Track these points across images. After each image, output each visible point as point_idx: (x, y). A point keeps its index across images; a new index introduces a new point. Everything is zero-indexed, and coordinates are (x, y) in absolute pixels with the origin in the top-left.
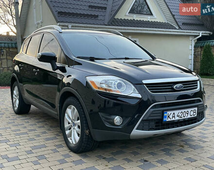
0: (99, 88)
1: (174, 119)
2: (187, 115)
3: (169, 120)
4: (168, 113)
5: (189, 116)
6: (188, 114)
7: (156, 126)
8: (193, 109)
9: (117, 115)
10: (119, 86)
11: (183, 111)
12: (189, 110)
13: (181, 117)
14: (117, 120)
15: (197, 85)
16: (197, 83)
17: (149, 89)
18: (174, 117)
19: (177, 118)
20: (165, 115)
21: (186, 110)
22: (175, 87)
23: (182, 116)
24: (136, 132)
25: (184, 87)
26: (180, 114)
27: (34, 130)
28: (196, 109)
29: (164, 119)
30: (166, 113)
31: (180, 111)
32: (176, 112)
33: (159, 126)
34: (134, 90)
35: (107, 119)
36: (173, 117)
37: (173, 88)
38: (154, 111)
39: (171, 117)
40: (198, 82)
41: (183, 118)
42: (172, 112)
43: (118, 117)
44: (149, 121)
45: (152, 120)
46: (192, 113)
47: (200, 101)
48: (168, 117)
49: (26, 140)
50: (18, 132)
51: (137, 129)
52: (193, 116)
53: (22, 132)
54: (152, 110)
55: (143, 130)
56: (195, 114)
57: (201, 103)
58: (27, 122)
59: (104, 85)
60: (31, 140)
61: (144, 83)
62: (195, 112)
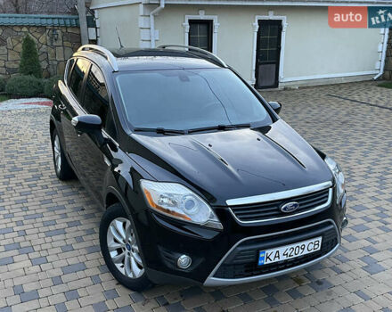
0: (157, 207)
1: (277, 260)
2: (301, 251)
3: (269, 262)
4: (267, 252)
5: (306, 252)
6: (303, 249)
7: (246, 271)
8: (313, 241)
9: (183, 253)
10: (190, 204)
11: (294, 246)
12: (306, 243)
13: (290, 256)
14: (183, 260)
15: (327, 197)
16: (328, 192)
17: (236, 214)
18: (278, 257)
19: (283, 258)
20: (261, 255)
21: (300, 244)
22: (283, 208)
23: (293, 254)
24: (212, 280)
25: (301, 205)
26: (289, 252)
28: (320, 239)
29: (260, 262)
30: (264, 252)
31: (290, 247)
32: (282, 250)
33: (252, 270)
34: (211, 214)
35: (168, 257)
36: (275, 257)
37: (279, 210)
39: (272, 257)
40: (331, 190)
41: (295, 256)
42: (275, 250)
43: (184, 256)
44: (235, 265)
45: (238, 264)
46: (311, 246)
47: (330, 223)
48: (267, 258)
49: (59, 250)
50: (52, 228)
51: (214, 276)
52: (313, 251)
53: (57, 227)
54: (240, 249)
55: (224, 278)
56: (316, 246)
57: (332, 226)
58: (71, 202)
59: (165, 200)
60: (67, 249)
61: (229, 204)
62: (318, 244)
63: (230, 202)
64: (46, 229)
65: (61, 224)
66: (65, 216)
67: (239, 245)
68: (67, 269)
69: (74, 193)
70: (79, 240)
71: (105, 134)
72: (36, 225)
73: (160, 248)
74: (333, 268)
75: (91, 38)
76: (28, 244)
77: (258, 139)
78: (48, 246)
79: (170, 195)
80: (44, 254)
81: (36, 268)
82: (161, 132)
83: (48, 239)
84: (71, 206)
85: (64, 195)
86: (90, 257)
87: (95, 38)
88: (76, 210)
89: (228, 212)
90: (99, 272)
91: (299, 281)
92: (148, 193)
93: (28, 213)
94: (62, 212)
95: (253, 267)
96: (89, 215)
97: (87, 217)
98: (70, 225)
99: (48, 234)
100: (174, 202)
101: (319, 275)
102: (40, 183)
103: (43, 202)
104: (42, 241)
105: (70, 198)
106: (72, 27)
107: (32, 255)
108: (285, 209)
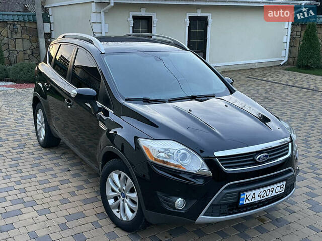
0: (156, 159)
1: (253, 200)
2: (271, 193)
3: (247, 202)
4: (246, 194)
5: (274, 194)
6: (272, 191)
7: (229, 210)
8: (279, 185)
9: (179, 197)
10: (184, 157)
11: (266, 189)
12: (275, 186)
13: (263, 197)
14: (179, 202)
15: (288, 149)
16: (288, 146)
17: (222, 164)
18: (254, 198)
19: (258, 199)
20: (242, 197)
21: (270, 188)
22: (257, 158)
23: (265, 195)
24: (202, 218)
25: (270, 156)
26: (262, 194)
27: (68, 181)
28: (284, 183)
29: (241, 202)
30: (244, 194)
31: (263, 190)
32: (257, 192)
33: (233, 210)
34: (202, 164)
35: (165, 200)
36: (252, 198)
37: (254, 160)
38: (228, 193)
39: (250, 198)
40: (290, 144)
41: (266, 197)
42: (252, 193)
43: (180, 199)
44: (221, 205)
45: (224, 205)
46: (278, 189)
47: (290, 171)
48: (246, 199)
49: (58, 203)
50: (47, 186)
51: (204, 215)
52: (279, 193)
53: (52, 184)
54: (226, 191)
55: (212, 216)
56: (282, 189)
57: (292, 173)
58: (57, 165)
59: (162, 154)
60: (65, 201)
61: (216, 156)
62: (283, 188)
63: (217, 154)
64: (42, 187)
65: (54, 182)
66: (55, 176)
67: (224, 189)
68: (70, 218)
69: (57, 158)
70: (73, 194)
71: (99, 105)
72: (33, 184)
73: (159, 194)
74: (286, 209)
75: (46, 32)
76: (30, 199)
77: (226, 106)
78: (48, 200)
79: (165, 149)
80: (46, 206)
81: (43, 218)
82: (147, 101)
83: (47, 195)
84: (58, 168)
85: (50, 159)
86: (87, 207)
87: (49, 32)
88: (63, 170)
89: (216, 161)
90: (97, 219)
91: (262, 221)
92: (147, 149)
93: (23, 174)
94: (51, 173)
95: (236, 207)
96: (75, 174)
97: (75, 176)
98: (63, 182)
99: (46, 190)
100: (169, 155)
101: (277, 215)
102: (26, 150)
103: (33, 165)
104: (41, 196)
105: (55, 161)
106: (29, 22)
107: (36, 208)
108: (259, 159)
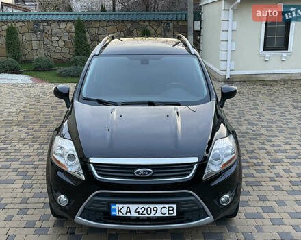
1: (128, 214)
2: (153, 212)
3: (120, 214)
4: (117, 206)
5: (159, 215)
6: (156, 211)
8: (166, 206)
11: (146, 206)
12: (159, 206)
13: (142, 214)
14: (61, 199)
15: (191, 171)
16: (193, 167)
17: (97, 171)
18: (130, 212)
19: (135, 215)
20: (113, 207)
21: (152, 206)
22: (136, 171)
23: (145, 213)
26: (140, 211)
28: (175, 206)
29: (113, 213)
30: (115, 205)
31: (141, 206)
32: (133, 207)
34: (79, 168)
36: (127, 212)
38: (97, 200)
39: (123, 211)
40: (196, 165)
41: (147, 215)
42: (125, 206)
43: (62, 196)
46: (165, 211)
47: (190, 195)
48: (119, 211)
51: (79, 217)
52: (167, 215)
54: (96, 198)
56: (171, 212)
57: (193, 198)
61: (91, 161)
62: (173, 210)
67: (96, 195)
75: (196, 29)
87: (199, 29)
89: (90, 167)
106: (182, 20)
108: (138, 173)
